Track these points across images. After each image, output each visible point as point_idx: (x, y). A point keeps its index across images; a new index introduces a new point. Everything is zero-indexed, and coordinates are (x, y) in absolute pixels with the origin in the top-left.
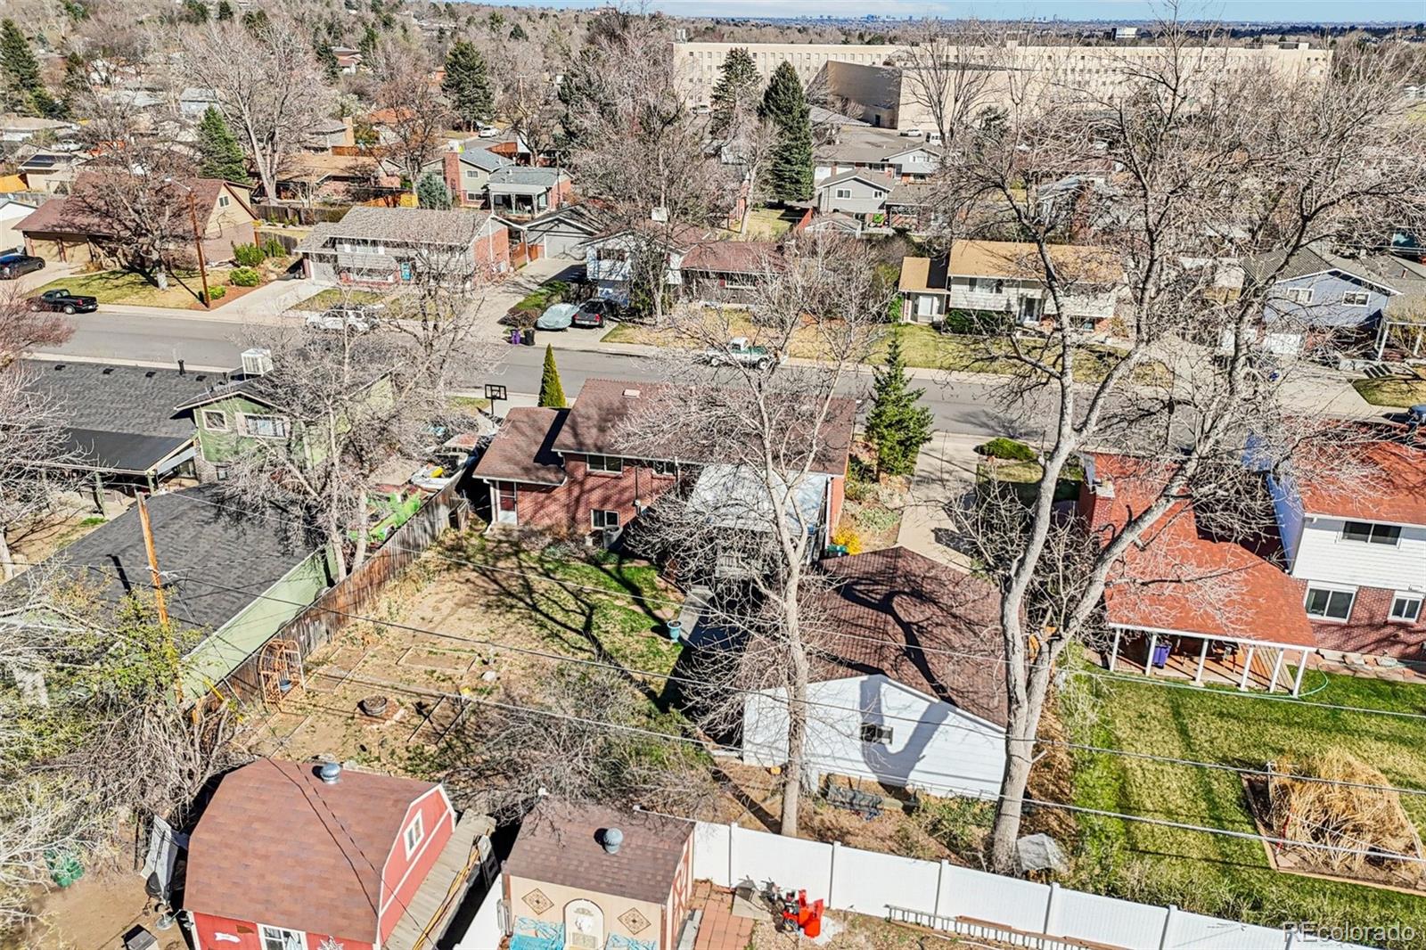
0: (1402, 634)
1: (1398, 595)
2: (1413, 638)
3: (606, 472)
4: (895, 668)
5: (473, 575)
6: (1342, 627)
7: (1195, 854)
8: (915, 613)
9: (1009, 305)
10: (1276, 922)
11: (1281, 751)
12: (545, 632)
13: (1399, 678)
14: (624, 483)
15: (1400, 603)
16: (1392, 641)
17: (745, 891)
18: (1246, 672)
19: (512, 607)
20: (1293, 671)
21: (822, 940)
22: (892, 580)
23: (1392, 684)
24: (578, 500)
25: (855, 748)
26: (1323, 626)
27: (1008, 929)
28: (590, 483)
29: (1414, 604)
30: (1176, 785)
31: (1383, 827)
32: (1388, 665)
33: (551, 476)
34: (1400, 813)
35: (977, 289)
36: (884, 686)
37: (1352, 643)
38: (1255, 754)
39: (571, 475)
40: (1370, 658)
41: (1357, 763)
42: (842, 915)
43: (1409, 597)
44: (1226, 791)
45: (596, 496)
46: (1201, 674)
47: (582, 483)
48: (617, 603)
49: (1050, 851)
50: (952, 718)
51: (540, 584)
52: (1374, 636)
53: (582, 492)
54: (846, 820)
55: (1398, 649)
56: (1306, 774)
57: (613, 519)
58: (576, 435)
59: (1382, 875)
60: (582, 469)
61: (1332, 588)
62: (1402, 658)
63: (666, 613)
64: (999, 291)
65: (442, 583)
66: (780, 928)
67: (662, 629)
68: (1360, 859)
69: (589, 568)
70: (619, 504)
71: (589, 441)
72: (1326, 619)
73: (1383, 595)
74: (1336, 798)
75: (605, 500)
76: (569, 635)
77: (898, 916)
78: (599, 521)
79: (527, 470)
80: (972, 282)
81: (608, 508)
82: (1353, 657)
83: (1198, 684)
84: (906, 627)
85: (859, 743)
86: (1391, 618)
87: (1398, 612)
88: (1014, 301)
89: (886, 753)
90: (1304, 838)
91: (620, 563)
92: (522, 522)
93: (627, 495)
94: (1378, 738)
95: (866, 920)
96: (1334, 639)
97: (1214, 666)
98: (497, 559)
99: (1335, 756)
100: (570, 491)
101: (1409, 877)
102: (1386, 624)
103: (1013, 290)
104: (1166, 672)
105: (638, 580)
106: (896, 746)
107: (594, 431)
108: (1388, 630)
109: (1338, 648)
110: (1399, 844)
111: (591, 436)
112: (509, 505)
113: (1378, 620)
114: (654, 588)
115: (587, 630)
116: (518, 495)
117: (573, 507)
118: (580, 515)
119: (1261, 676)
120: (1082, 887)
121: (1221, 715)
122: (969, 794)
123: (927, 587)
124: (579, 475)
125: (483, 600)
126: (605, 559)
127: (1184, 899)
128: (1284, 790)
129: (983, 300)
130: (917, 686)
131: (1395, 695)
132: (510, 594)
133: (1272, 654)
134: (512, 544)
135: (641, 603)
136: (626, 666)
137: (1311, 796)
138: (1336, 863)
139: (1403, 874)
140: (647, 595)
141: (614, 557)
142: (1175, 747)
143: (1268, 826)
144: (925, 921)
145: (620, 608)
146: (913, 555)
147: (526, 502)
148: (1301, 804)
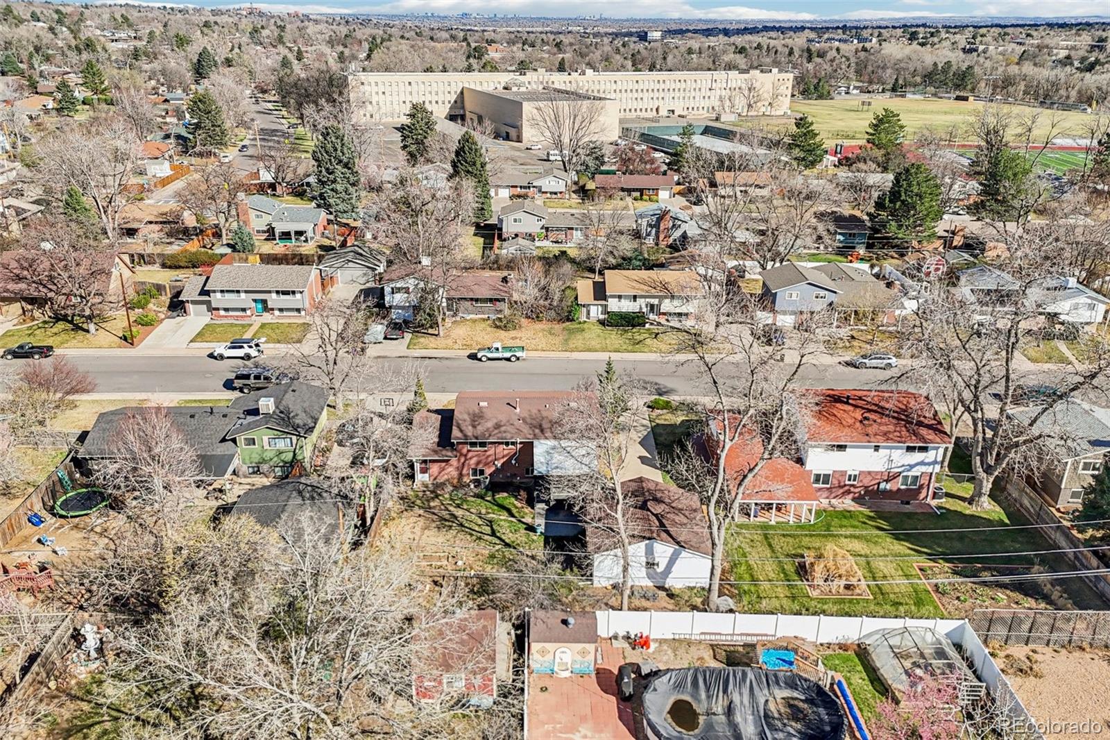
0: (852, 489)
1: (849, 473)
2: (857, 490)
3: (478, 448)
4: (659, 535)
5: (421, 512)
6: (828, 489)
7: (782, 595)
8: (658, 509)
9: (641, 308)
10: (815, 614)
11: (809, 548)
12: (474, 538)
13: (852, 509)
14: (488, 453)
15: (850, 476)
16: (849, 492)
17: (616, 637)
18: (792, 515)
19: (451, 526)
20: (810, 511)
21: (651, 650)
22: (643, 494)
23: (849, 512)
24: (463, 464)
25: (643, 572)
26: (820, 489)
27: (720, 634)
28: (470, 455)
29: (855, 476)
30: (770, 568)
31: (849, 574)
32: (848, 503)
33: (449, 454)
34: (856, 567)
35: (623, 300)
36: (655, 544)
37: (833, 495)
38: (800, 551)
39: (460, 451)
40: (840, 501)
41: (838, 550)
42: (656, 640)
43: (853, 473)
44: (790, 568)
45: (473, 461)
46: (773, 518)
47: (466, 456)
48: (502, 517)
49: (731, 603)
50: (684, 554)
51: (459, 513)
52: (841, 491)
53: (466, 460)
54: (645, 603)
55: (851, 496)
56: (820, 557)
57: (482, 472)
58: (461, 431)
59: (850, 593)
60: (465, 449)
61: (822, 472)
62: (854, 499)
63: (528, 520)
64: (635, 301)
65: (408, 518)
66: (634, 649)
67: (531, 528)
68: (842, 587)
69: (479, 501)
70: (486, 464)
71: (470, 434)
72: (821, 486)
73: (843, 473)
74: (830, 565)
75: (478, 463)
76: (486, 537)
77: (677, 637)
78: (475, 474)
79: (435, 452)
80: (620, 297)
81: (480, 467)
82: (833, 501)
83: (773, 523)
84: (656, 515)
85: (644, 570)
86: (847, 482)
87: (849, 480)
88: (643, 306)
89: (656, 573)
90: (821, 583)
91: (493, 496)
92: (432, 478)
93: (490, 459)
94: (846, 537)
95: (665, 640)
96: (826, 494)
97: (778, 514)
98: (428, 501)
99: (830, 548)
100: (459, 460)
101: (860, 592)
102: (845, 485)
103: (643, 300)
104: (759, 519)
105: (506, 503)
106: (660, 569)
107: (470, 428)
108: (847, 488)
109: (827, 498)
110: (856, 579)
111: (469, 431)
112: (424, 471)
113: (842, 484)
114: (516, 508)
115: (493, 534)
116: (431, 465)
117: (460, 470)
118: (465, 472)
119: (798, 516)
120: (745, 613)
121: (784, 536)
122: (691, 585)
123: (659, 495)
124: (464, 451)
125: (434, 525)
126: (486, 494)
127: (783, 611)
128: (812, 564)
129: (627, 306)
130: (669, 542)
131: (851, 517)
132: (446, 520)
133: (801, 505)
134: (432, 492)
135: (513, 516)
136: (521, 549)
137: (822, 566)
138: (833, 591)
139: (857, 591)
140: (514, 511)
141: (490, 493)
142: (768, 553)
143: (807, 580)
144: (688, 637)
145: (505, 520)
146: (648, 480)
147: (435, 469)
148: (819, 569)
